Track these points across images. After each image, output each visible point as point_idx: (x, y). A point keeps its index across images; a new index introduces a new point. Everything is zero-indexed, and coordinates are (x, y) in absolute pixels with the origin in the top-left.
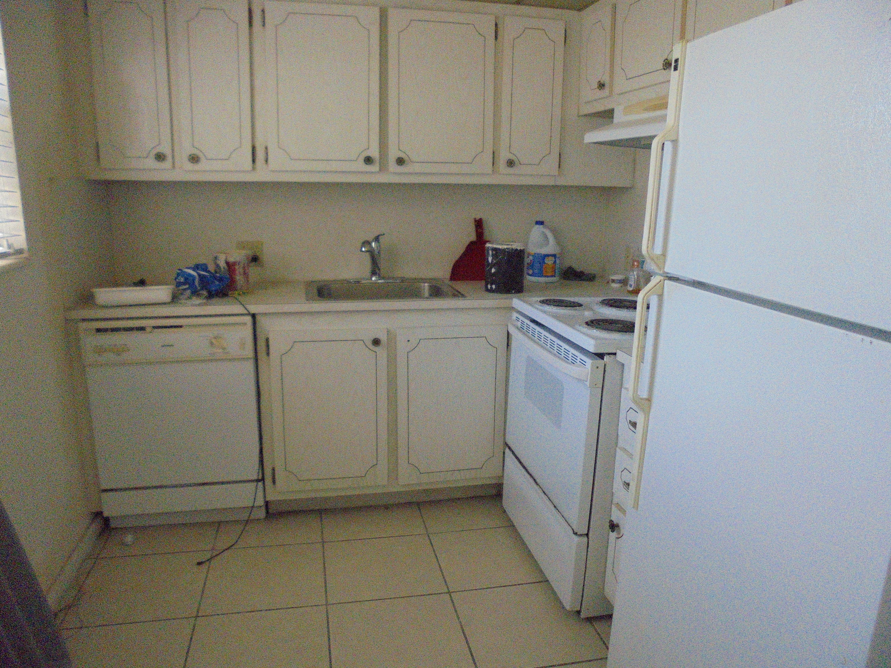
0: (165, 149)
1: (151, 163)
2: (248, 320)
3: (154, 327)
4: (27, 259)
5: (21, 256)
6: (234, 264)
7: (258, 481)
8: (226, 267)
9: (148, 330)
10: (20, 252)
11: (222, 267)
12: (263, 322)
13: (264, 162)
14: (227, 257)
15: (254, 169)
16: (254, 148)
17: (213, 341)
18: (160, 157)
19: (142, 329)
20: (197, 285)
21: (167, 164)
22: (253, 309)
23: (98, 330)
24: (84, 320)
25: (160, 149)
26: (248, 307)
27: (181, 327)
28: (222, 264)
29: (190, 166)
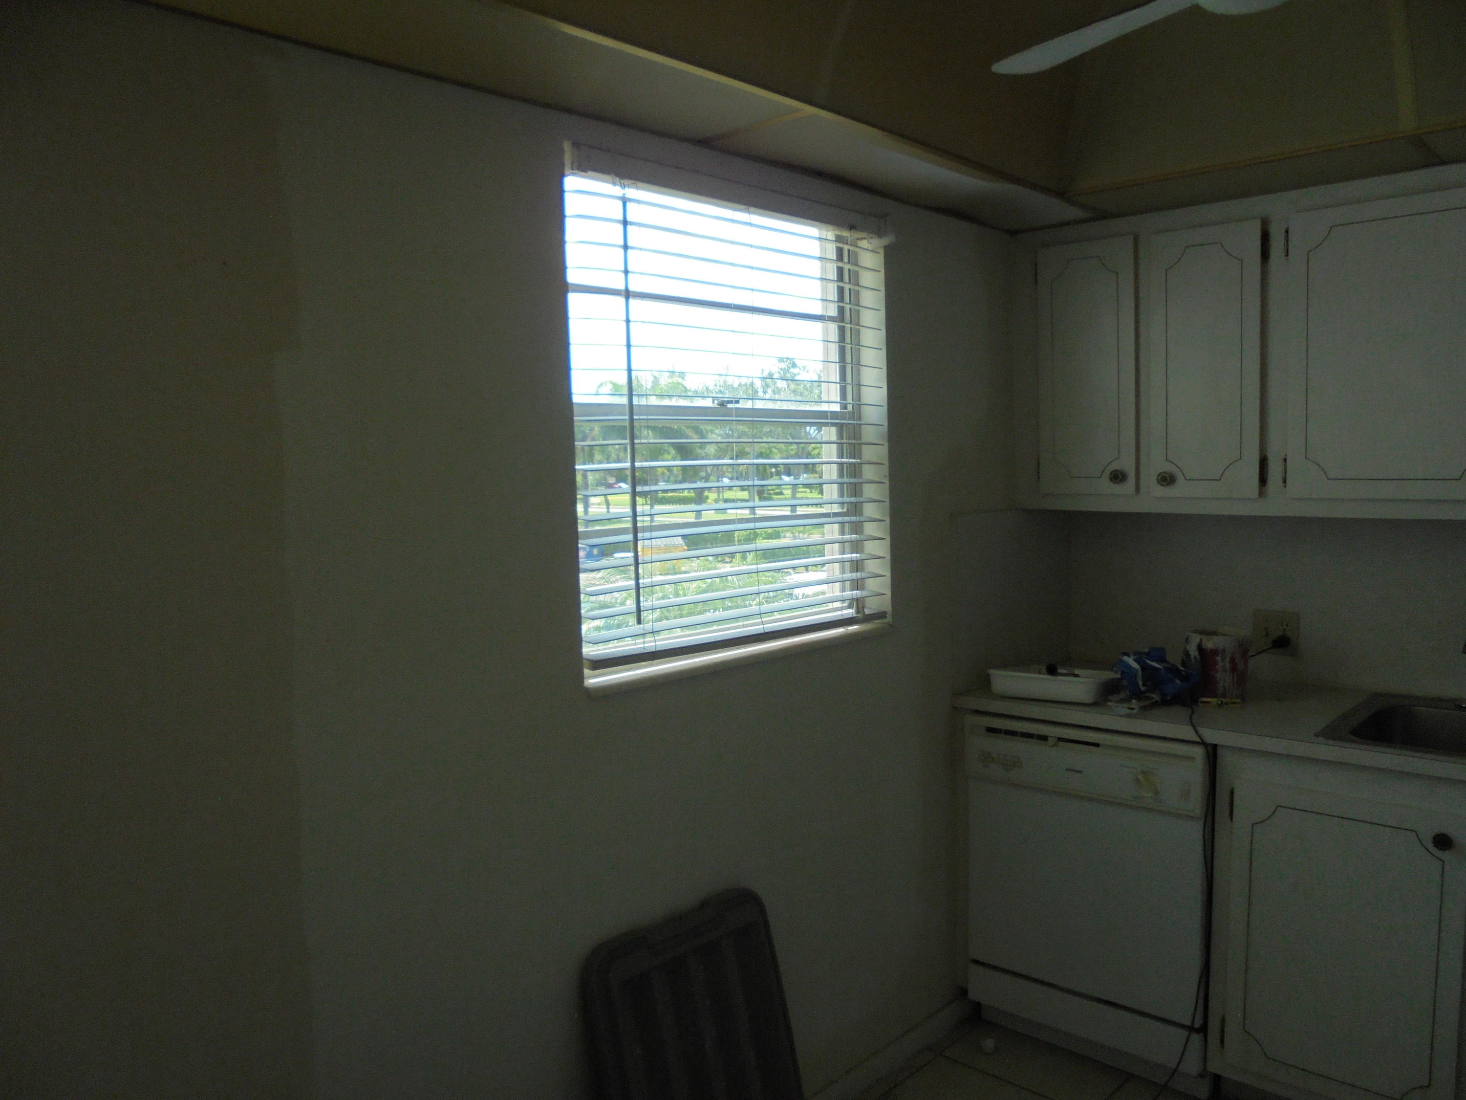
0: (1127, 464)
1: (1107, 486)
2: (1198, 752)
3: (1060, 739)
4: (891, 626)
5: (884, 620)
6: (1215, 652)
7: (1191, 1029)
8: (1198, 657)
9: (1051, 741)
10: (881, 615)
11: (1192, 657)
12: (1226, 759)
13: (1282, 484)
14: (1201, 640)
15: (1261, 494)
16: (1263, 463)
17: (1141, 777)
18: (1118, 477)
19: (1044, 738)
20: (1140, 683)
21: (1128, 487)
22: (1212, 736)
23: (991, 730)
24: (977, 712)
25: (1116, 466)
26: (1201, 730)
27: (1097, 745)
28: (1193, 651)
29: (1160, 491)
